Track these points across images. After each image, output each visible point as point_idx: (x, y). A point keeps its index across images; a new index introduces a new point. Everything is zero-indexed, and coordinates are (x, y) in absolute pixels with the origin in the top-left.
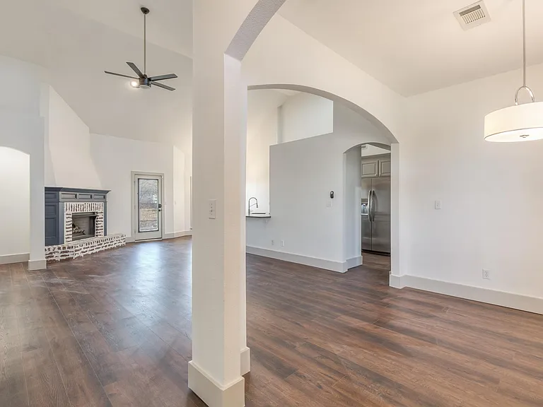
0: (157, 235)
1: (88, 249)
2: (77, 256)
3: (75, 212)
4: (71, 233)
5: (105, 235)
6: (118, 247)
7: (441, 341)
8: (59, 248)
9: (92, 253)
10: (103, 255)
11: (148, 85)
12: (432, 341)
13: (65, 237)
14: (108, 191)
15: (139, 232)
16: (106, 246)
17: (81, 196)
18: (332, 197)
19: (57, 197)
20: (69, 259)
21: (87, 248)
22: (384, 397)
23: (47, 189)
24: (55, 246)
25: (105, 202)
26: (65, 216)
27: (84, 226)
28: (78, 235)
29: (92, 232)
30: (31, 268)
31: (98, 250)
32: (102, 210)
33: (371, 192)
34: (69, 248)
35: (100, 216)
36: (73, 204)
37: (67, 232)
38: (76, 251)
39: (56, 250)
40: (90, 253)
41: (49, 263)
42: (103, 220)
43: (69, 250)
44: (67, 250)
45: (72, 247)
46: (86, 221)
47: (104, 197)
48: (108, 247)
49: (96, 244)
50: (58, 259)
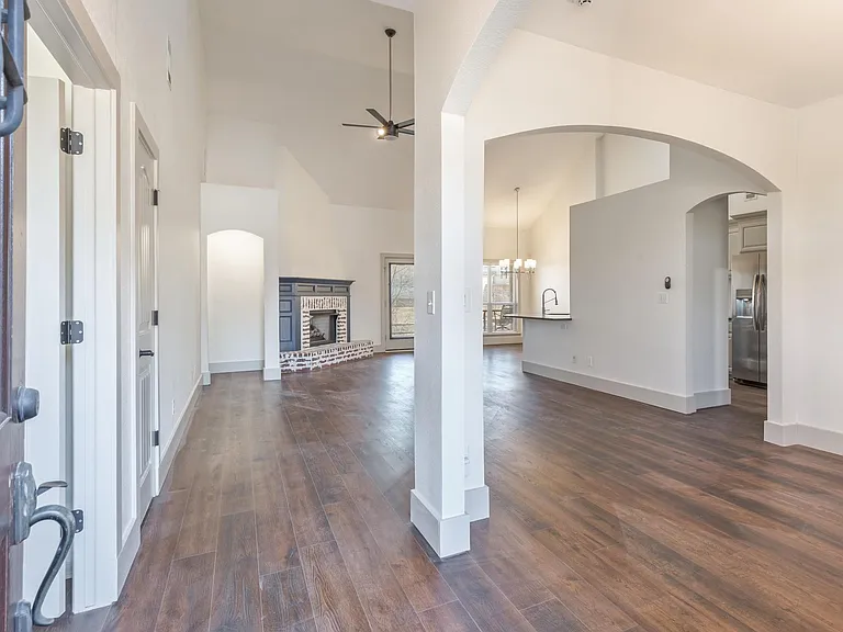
1: (328, 358)
2: (314, 366)
3: (313, 309)
4: (309, 336)
5: (349, 341)
6: (364, 358)
7: (810, 526)
8: (295, 356)
9: (332, 364)
10: (345, 367)
11: (395, 134)
12: (795, 524)
13: (302, 341)
14: (351, 282)
15: (391, 338)
16: (349, 356)
17: (320, 289)
18: (668, 286)
19: (292, 290)
20: (306, 371)
21: (326, 357)
22: (667, 576)
23: (281, 280)
24: (290, 352)
25: (349, 297)
26: (302, 314)
27: (323, 326)
28: (317, 340)
29: (333, 337)
30: (266, 378)
31: (339, 361)
32: (344, 307)
33: (758, 277)
34: (306, 355)
35: (343, 314)
36: (310, 298)
37: (304, 334)
38: (313, 359)
39: (292, 357)
40: (329, 363)
41: (284, 373)
42: (345, 320)
43: (307, 358)
44: (303, 358)
45: (310, 355)
46: (326, 320)
47: (348, 290)
48: (351, 358)
49: (336, 352)
50: (294, 369)
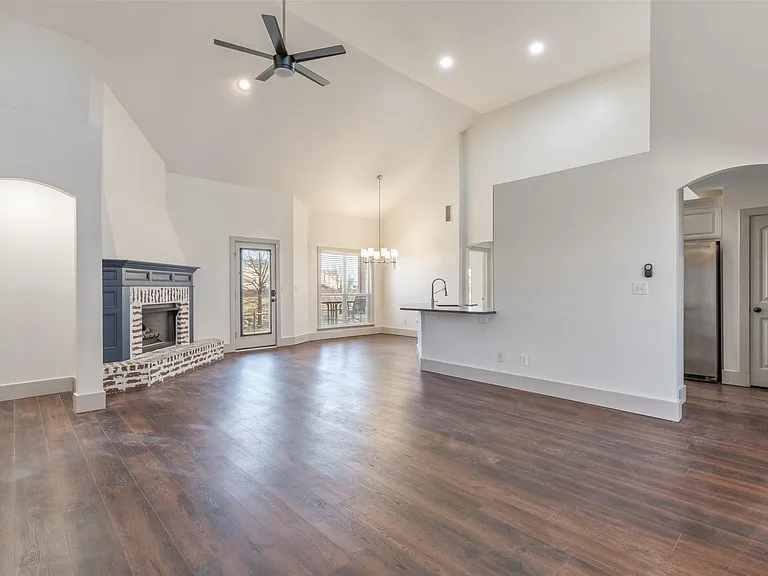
0: (269, 340)
1: (171, 368)
2: (154, 380)
3: (147, 303)
4: (141, 339)
5: (192, 341)
6: (214, 362)
8: (124, 369)
9: (177, 375)
10: (193, 376)
11: (291, 68)
13: (132, 346)
14: (195, 269)
15: (242, 335)
16: (196, 362)
19: (118, 278)
20: (141, 388)
21: (168, 366)
23: (106, 263)
24: (115, 364)
25: (192, 287)
26: (132, 311)
27: (159, 327)
28: (151, 342)
29: (171, 338)
30: (79, 408)
31: (185, 369)
32: (186, 300)
34: (141, 367)
35: (184, 309)
36: (143, 289)
37: (135, 338)
38: (152, 372)
39: (119, 371)
40: (173, 374)
41: (111, 395)
42: (188, 316)
43: (141, 371)
44: (137, 371)
45: (146, 365)
46: (162, 318)
47: (190, 278)
48: (200, 363)
49: (182, 358)
50: (123, 387)
